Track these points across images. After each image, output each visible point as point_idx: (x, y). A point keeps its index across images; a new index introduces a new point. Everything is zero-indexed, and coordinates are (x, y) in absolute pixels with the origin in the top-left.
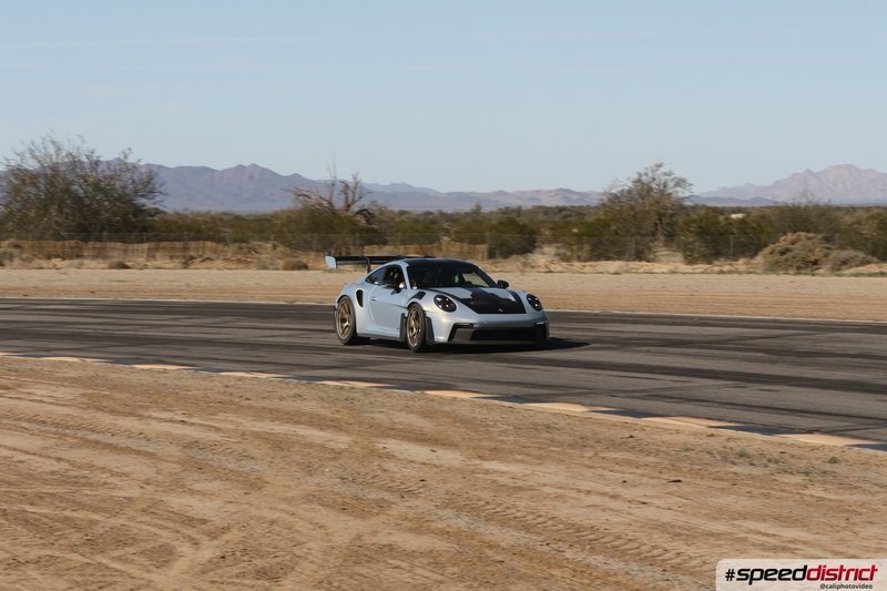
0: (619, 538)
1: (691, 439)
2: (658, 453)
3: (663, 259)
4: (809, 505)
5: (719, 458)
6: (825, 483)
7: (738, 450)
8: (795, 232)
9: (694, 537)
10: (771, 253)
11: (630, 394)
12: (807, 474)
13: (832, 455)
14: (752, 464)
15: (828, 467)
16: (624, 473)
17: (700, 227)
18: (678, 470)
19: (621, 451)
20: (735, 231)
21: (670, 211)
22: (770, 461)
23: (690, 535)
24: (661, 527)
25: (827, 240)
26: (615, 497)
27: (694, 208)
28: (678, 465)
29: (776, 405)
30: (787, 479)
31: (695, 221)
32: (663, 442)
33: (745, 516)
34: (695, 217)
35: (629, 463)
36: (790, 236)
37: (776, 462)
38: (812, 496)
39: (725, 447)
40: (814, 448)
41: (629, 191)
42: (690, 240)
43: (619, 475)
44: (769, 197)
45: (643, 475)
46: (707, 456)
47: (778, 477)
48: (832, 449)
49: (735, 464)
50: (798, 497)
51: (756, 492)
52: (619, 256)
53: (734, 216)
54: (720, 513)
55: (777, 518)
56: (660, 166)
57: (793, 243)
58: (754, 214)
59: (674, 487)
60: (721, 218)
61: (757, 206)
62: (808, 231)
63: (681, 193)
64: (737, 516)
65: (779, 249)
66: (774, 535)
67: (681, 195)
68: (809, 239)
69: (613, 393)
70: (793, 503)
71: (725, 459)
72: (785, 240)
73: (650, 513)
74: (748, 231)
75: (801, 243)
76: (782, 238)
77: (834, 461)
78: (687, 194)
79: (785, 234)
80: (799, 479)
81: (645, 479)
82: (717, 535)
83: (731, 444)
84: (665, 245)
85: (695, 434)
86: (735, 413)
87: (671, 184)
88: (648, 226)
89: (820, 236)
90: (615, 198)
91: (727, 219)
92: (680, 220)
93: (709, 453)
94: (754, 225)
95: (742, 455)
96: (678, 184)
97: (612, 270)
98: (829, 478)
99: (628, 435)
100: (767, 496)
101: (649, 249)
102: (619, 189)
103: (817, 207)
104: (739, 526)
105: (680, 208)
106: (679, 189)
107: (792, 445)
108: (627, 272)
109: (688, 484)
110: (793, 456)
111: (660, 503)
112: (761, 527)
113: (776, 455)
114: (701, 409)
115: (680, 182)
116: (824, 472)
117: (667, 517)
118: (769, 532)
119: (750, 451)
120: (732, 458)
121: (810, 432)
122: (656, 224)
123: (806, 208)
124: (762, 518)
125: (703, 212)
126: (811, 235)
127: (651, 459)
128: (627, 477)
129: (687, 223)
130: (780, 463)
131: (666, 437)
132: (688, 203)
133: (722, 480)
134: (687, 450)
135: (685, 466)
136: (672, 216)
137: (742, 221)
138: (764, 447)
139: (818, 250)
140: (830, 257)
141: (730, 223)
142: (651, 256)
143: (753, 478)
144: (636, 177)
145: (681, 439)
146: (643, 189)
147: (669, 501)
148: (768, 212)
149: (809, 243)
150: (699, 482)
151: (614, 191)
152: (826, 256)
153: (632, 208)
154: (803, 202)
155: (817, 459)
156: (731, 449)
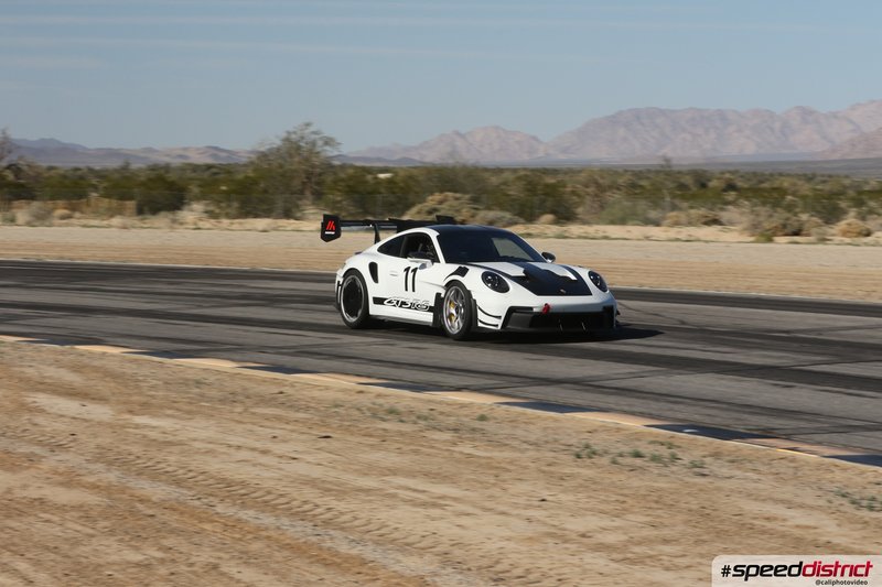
0: (269, 493)
1: (340, 396)
2: (307, 409)
3: (312, 217)
4: (458, 461)
5: (368, 414)
6: (474, 440)
7: (387, 406)
8: (442, 192)
9: (344, 492)
10: (419, 213)
11: (278, 350)
12: (456, 430)
13: (480, 412)
14: (402, 421)
15: (477, 424)
16: (274, 428)
17: (349, 186)
18: (328, 426)
19: (270, 407)
20: (383, 190)
21: (318, 170)
22: (419, 417)
23: (341, 492)
24: (312, 483)
25: (475, 200)
26: (265, 452)
27: (343, 167)
28: (328, 421)
29: (424, 362)
30: (437, 435)
31: (342, 180)
32: (313, 398)
33: (394, 472)
34: (343, 175)
35: (278, 418)
36: (437, 197)
37: (426, 418)
38: (461, 453)
39: (374, 404)
40: (463, 406)
41: (278, 149)
42: (339, 198)
43: (269, 431)
44: (417, 158)
45: (293, 431)
46: (357, 413)
47: (427, 434)
48: (480, 407)
49: (384, 420)
50: (446, 453)
51: (406, 448)
52: (267, 214)
53: (382, 176)
54: (369, 470)
55: (427, 475)
56: (308, 125)
57: (441, 202)
58: (402, 173)
59: (323, 443)
60: (369, 177)
61: (404, 166)
62: (456, 192)
63: (330, 152)
64: (388, 472)
65: (426, 209)
66: (424, 491)
67: (330, 154)
68: (457, 199)
69: (262, 349)
70: (442, 460)
71: (374, 415)
72: (432, 200)
73: (300, 469)
74: (396, 190)
75: (448, 203)
76: (430, 198)
77: (482, 418)
78: (336, 153)
79: (432, 193)
80: (447, 436)
81: (294, 435)
82: (367, 491)
83: (381, 401)
84: (313, 204)
85: (344, 391)
86: (384, 370)
87: (320, 143)
88: (296, 184)
89: (467, 196)
90: (264, 156)
91: (376, 178)
92: (329, 179)
93: (358, 409)
94: (402, 185)
95: (392, 411)
96: (326, 143)
97: (260, 228)
98: (478, 436)
99: (277, 391)
100: (416, 452)
101: (297, 206)
102: (268, 147)
103: (464, 167)
104: (389, 482)
105: (328, 166)
106: (327, 148)
107: (441, 403)
108: (275, 229)
109: (338, 440)
110: (442, 413)
111: (310, 458)
112: (411, 483)
113: (425, 412)
114: (350, 366)
115: (328, 142)
116: (474, 430)
117: (317, 473)
118: (420, 488)
119: (400, 407)
120: (381, 414)
121: (458, 389)
122: (304, 183)
123: (453, 169)
124: (411, 474)
125: (351, 171)
126: (458, 195)
127: (301, 415)
128: (277, 432)
129: (335, 182)
130: (429, 420)
131: (316, 393)
132: (336, 163)
133: (371, 436)
134: (336, 406)
135: (335, 422)
136: (320, 175)
137: (389, 181)
138: (413, 405)
139: (464, 210)
140: (478, 218)
141: (379, 182)
142: (299, 215)
143: (402, 434)
144: (284, 135)
145: (330, 395)
146: (292, 147)
147: (319, 456)
148: (415, 172)
149: (455, 203)
150: (350, 438)
151: (262, 149)
152: (473, 216)
153: (281, 166)
154: (451, 162)
155: (466, 416)
156: (381, 405)
